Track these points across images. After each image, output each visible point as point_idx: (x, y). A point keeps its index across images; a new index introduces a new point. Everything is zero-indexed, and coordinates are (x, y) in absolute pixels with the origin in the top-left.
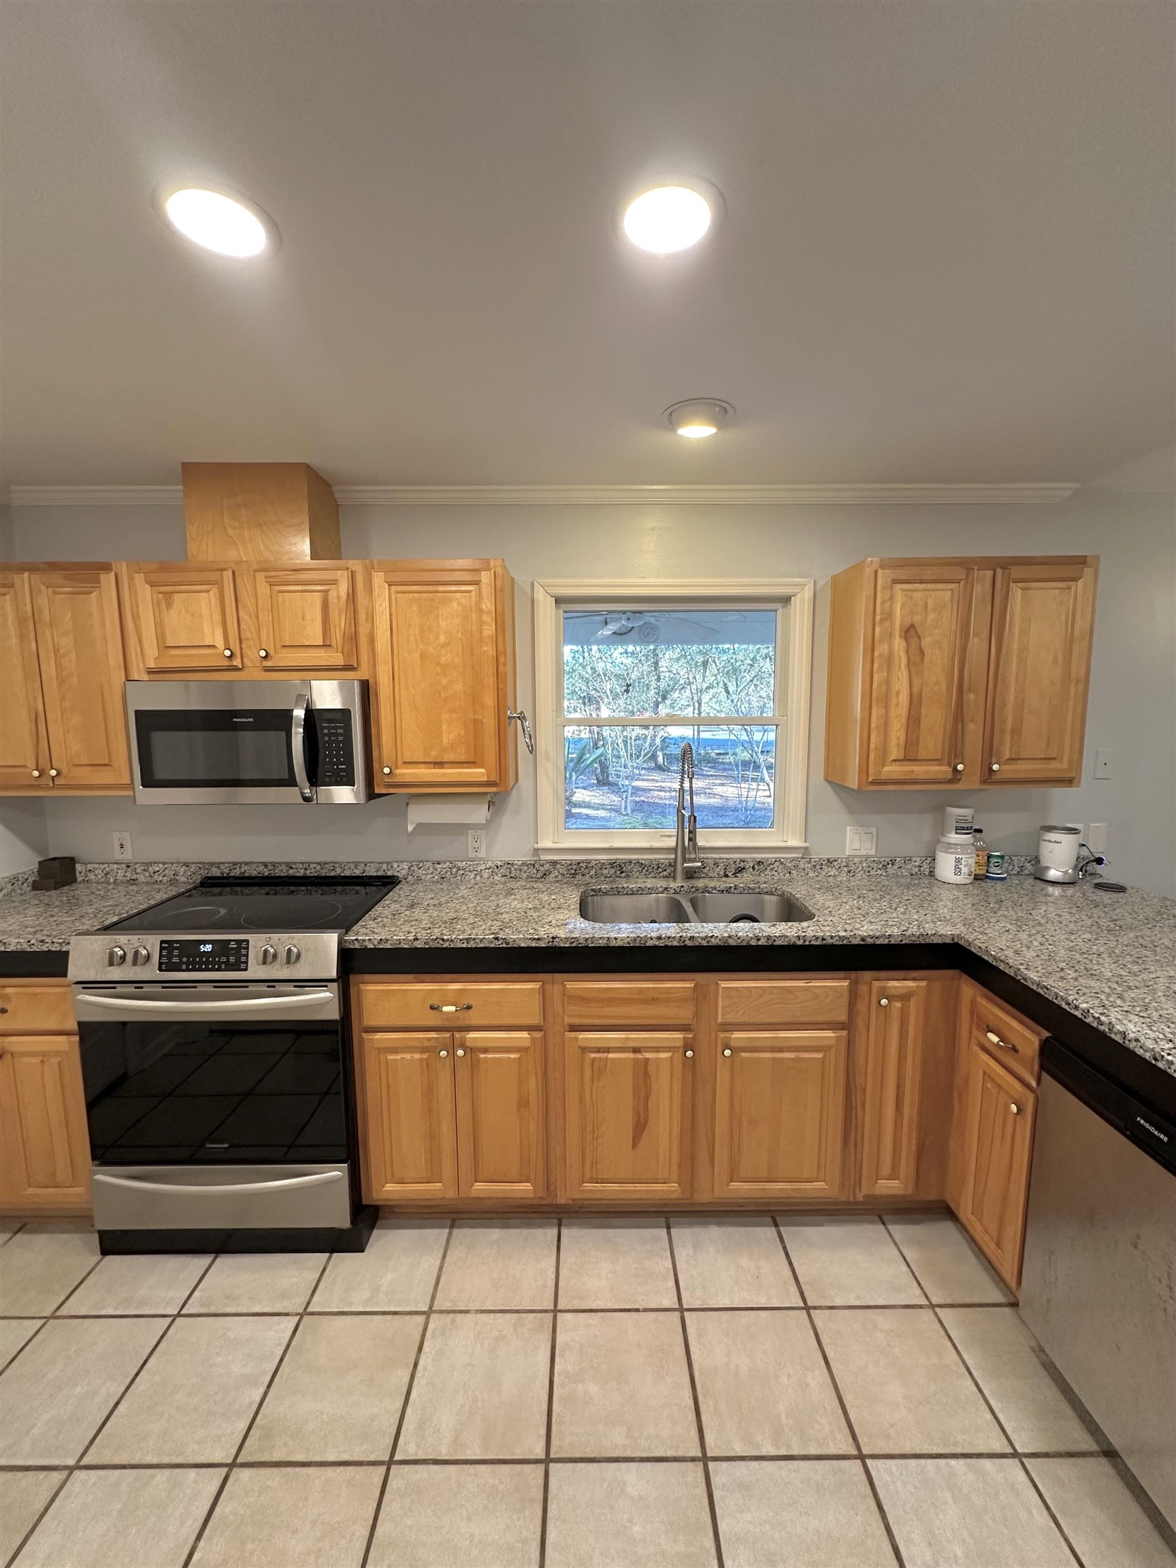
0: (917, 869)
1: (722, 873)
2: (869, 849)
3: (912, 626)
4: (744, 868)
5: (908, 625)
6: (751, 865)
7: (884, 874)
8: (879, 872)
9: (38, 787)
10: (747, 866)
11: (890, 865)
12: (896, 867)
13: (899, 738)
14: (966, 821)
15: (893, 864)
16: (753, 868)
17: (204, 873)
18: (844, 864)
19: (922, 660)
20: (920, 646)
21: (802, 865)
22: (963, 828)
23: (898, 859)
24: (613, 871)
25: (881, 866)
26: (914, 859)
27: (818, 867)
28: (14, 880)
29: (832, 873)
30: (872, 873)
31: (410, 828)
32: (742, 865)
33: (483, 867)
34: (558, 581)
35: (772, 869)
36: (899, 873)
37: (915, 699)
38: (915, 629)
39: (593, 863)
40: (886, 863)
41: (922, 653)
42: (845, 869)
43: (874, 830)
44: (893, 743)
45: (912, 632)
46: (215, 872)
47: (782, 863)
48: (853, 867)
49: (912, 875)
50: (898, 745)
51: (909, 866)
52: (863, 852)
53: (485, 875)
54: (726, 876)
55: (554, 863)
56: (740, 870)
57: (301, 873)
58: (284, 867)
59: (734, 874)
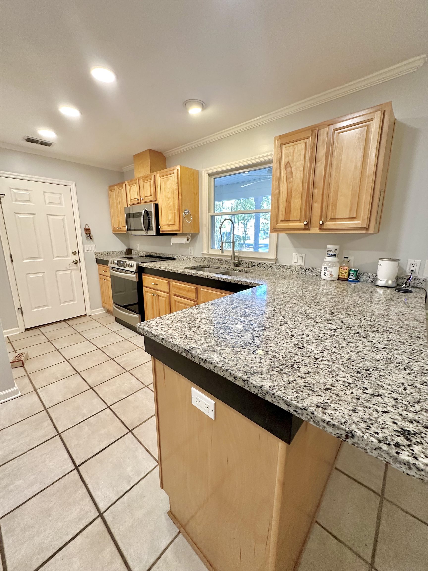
0: (319, 273)
1: (247, 266)
2: (301, 263)
3: (288, 162)
4: (254, 265)
5: (286, 163)
6: (257, 264)
7: (305, 274)
8: (303, 273)
9: (119, 231)
10: (255, 265)
11: (307, 270)
12: (310, 271)
13: (282, 211)
14: (331, 251)
15: (308, 270)
16: (257, 266)
17: (147, 254)
18: (289, 268)
19: (292, 177)
20: (291, 171)
21: (273, 266)
22: (329, 254)
23: (311, 268)
24: (219, 262)
25: (303, 270)
26: (318, 269)
27: (279, 268)
28: (121, 251)
29: (284, 271)
30: (300, 272)
31: (172, 244)
32: (254, 264)
33: (191, 258)
34: (207, 169)
35: (263, 267)
36: (311, 274)
37: (289, 194)
38: (289, 163)
39: (214, 259)
40: (305, 269)
41: (292, 173)
42: (289, 269)
43: (304, 255)
44: (280, 213)
45: (288, 164)
46: (149, 254)
47: (266, 265)
48: (292, 269)
49: (317, 275)
50: (282, 214)
51: (315, 272)
52: (298, 264)
53: (191, 260)
54: (249, 267)
55: (205, 258)
56: (253, 266)
57: (162, 256)
58: (158, 254)
59: (251, 267)
